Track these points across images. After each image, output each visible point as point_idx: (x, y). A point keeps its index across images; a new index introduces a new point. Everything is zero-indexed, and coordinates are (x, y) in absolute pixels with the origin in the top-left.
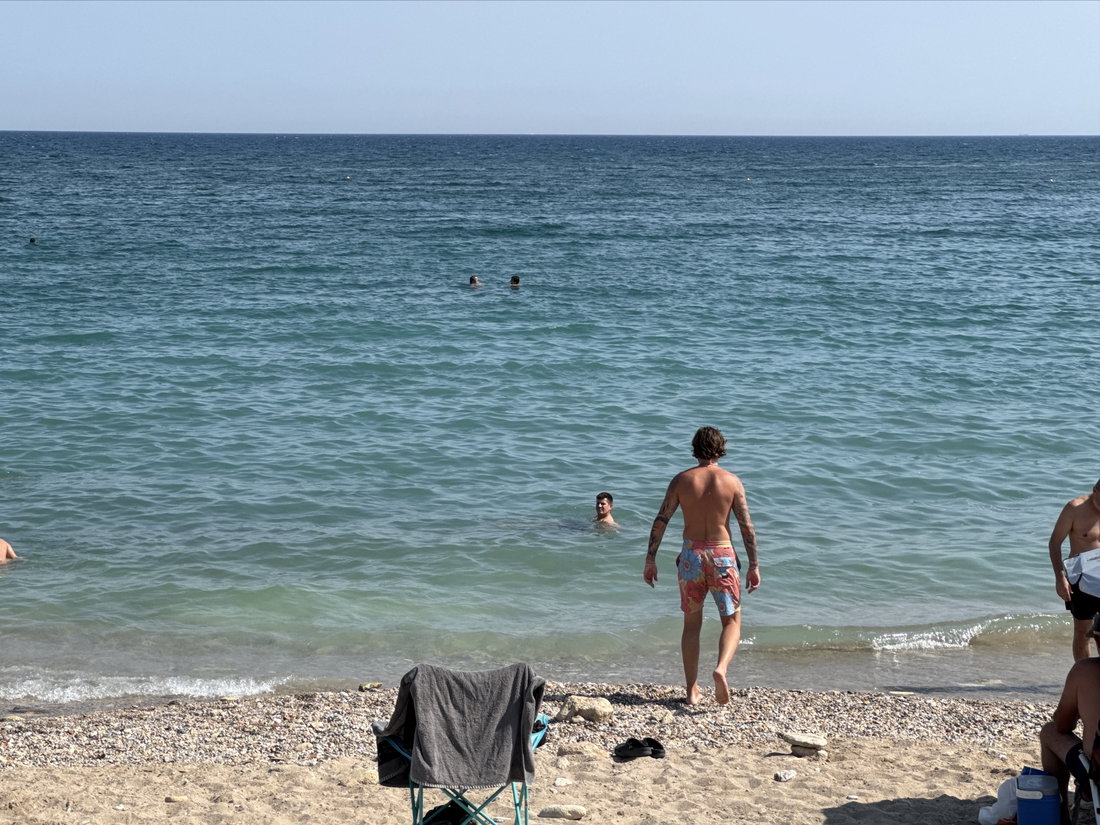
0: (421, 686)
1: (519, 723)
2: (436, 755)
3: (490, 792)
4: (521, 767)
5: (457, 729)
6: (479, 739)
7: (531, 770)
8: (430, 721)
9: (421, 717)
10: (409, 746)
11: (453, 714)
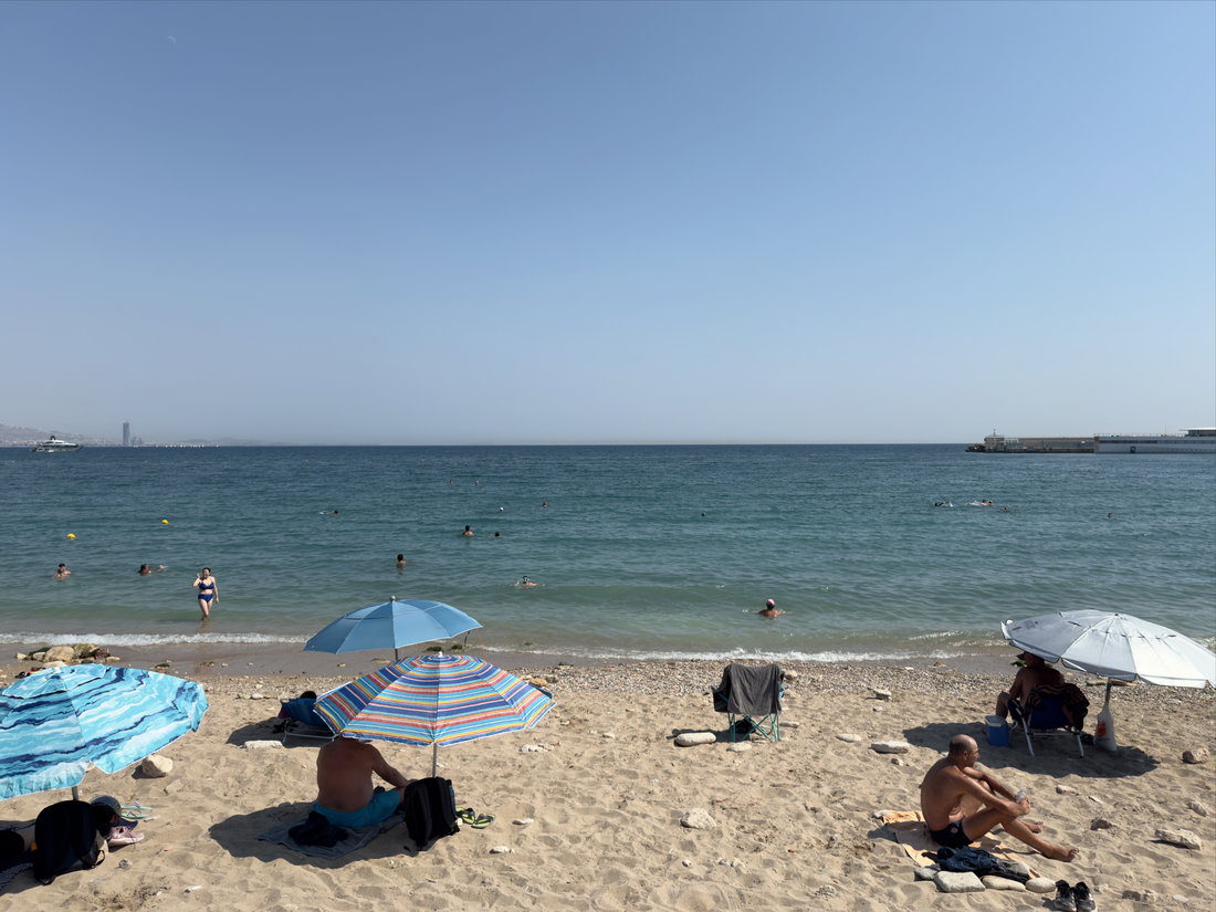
0: (733, 673)
1: (774, 690)
2: (740, 702)
3: (762, 718)
4: (776, 708)
5: (749, 691)
6: (757, 695)
7: (780, 709)
8: (737, 687)
9: (734, 685)
10: (728, 696)
11: (747, 685)
